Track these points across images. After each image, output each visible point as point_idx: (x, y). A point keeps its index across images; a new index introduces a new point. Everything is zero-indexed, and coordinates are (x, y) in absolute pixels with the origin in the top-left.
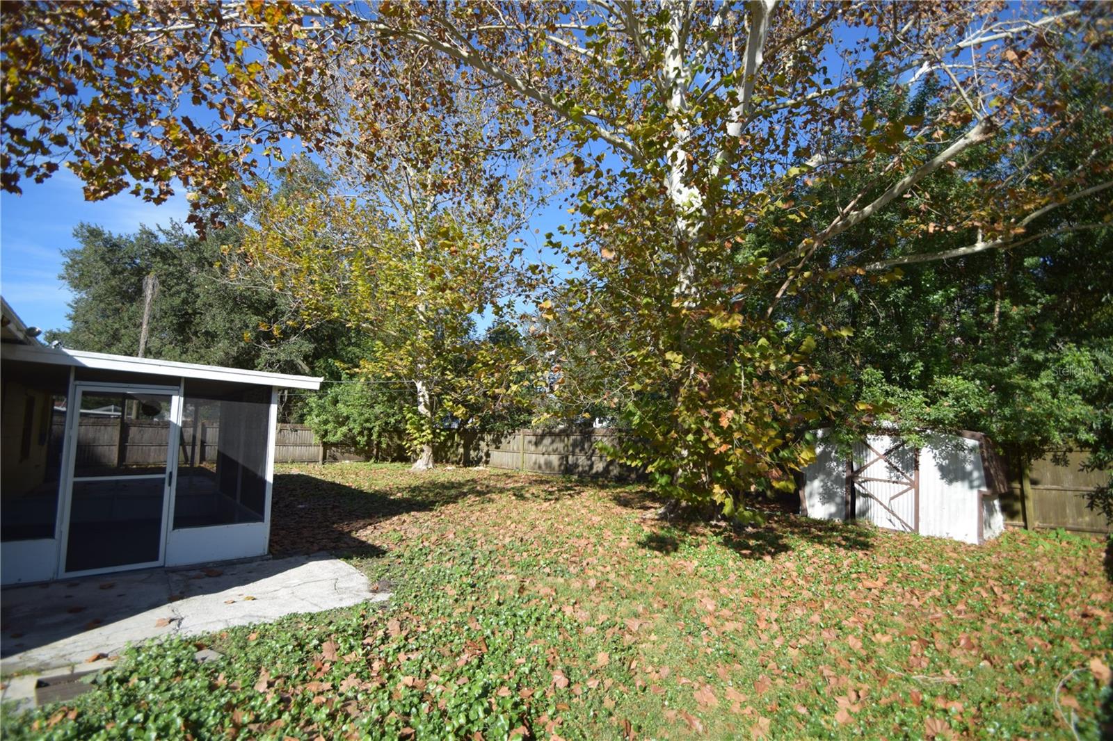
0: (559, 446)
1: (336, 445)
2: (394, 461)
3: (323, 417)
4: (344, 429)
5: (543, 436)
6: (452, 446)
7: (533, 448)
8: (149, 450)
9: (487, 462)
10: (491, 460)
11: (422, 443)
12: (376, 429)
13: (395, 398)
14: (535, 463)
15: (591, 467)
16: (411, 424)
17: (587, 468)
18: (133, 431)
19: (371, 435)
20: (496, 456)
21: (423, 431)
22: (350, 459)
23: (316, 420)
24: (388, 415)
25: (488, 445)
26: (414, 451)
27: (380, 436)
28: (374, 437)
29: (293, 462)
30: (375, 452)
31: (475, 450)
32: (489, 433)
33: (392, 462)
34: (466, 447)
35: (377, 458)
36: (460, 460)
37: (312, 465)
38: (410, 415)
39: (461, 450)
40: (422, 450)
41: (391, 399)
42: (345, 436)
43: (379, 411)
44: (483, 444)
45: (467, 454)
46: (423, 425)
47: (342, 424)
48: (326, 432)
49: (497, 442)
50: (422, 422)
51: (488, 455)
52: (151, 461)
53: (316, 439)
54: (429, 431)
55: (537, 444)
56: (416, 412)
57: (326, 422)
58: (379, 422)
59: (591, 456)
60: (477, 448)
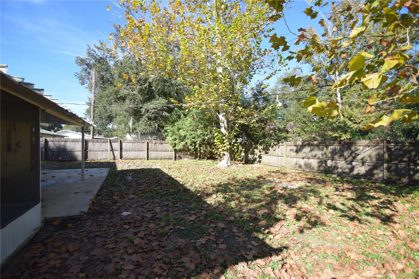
0: (319, 153)
1: (180, 151)
2: (208, 159)
3: (174, 137)
4: (183, 143)
5: (303, 146)
6: (238, 152)
7: (294, 154)
8: (98, 153)
9: (260, 162)
10: (262, 160)
11: (223, 150)
12: (198, 142)
13: (208, 126)
14: (296, 164)
15: (352, 169)
16: (217, 139)
17: (347, 170)
18: (90, 144)
19: (196, 145)
20: (265, 158)
21: (224, 143)
22: (187, 158)
23: (171, 139)
24: (204, 135)
25: (260, 152)
26: (220, 155)
27: (200, 146)
28: (197, 146)
29: (161, 159)
30: (199, 154)
31: (251, 154)
32: (261, 144)
33: (207, 159)
34: (246, 152)
35: (200, 158)
36: (243, 159)
37: (170, 160)
38: (217, 134)
39: (243, 154)
40: (224, 155)
41: (206, 126)
42: (184, 146)
43: (199, 133)
44: (256, 151)
45: (246, 156)
46: (224, 140)
47: (182, 140)
48: (175, 144)
49: (266, 150)
50: (224, 138)
51: (260, 157)
52: (99, 158)
53: (171, 148)
54: (228, 143)
55: (297, 151)
56: (220, 132)
57: (175, 139)
58: (200, 139)
59: (352, 161)
60: (253, 153)
